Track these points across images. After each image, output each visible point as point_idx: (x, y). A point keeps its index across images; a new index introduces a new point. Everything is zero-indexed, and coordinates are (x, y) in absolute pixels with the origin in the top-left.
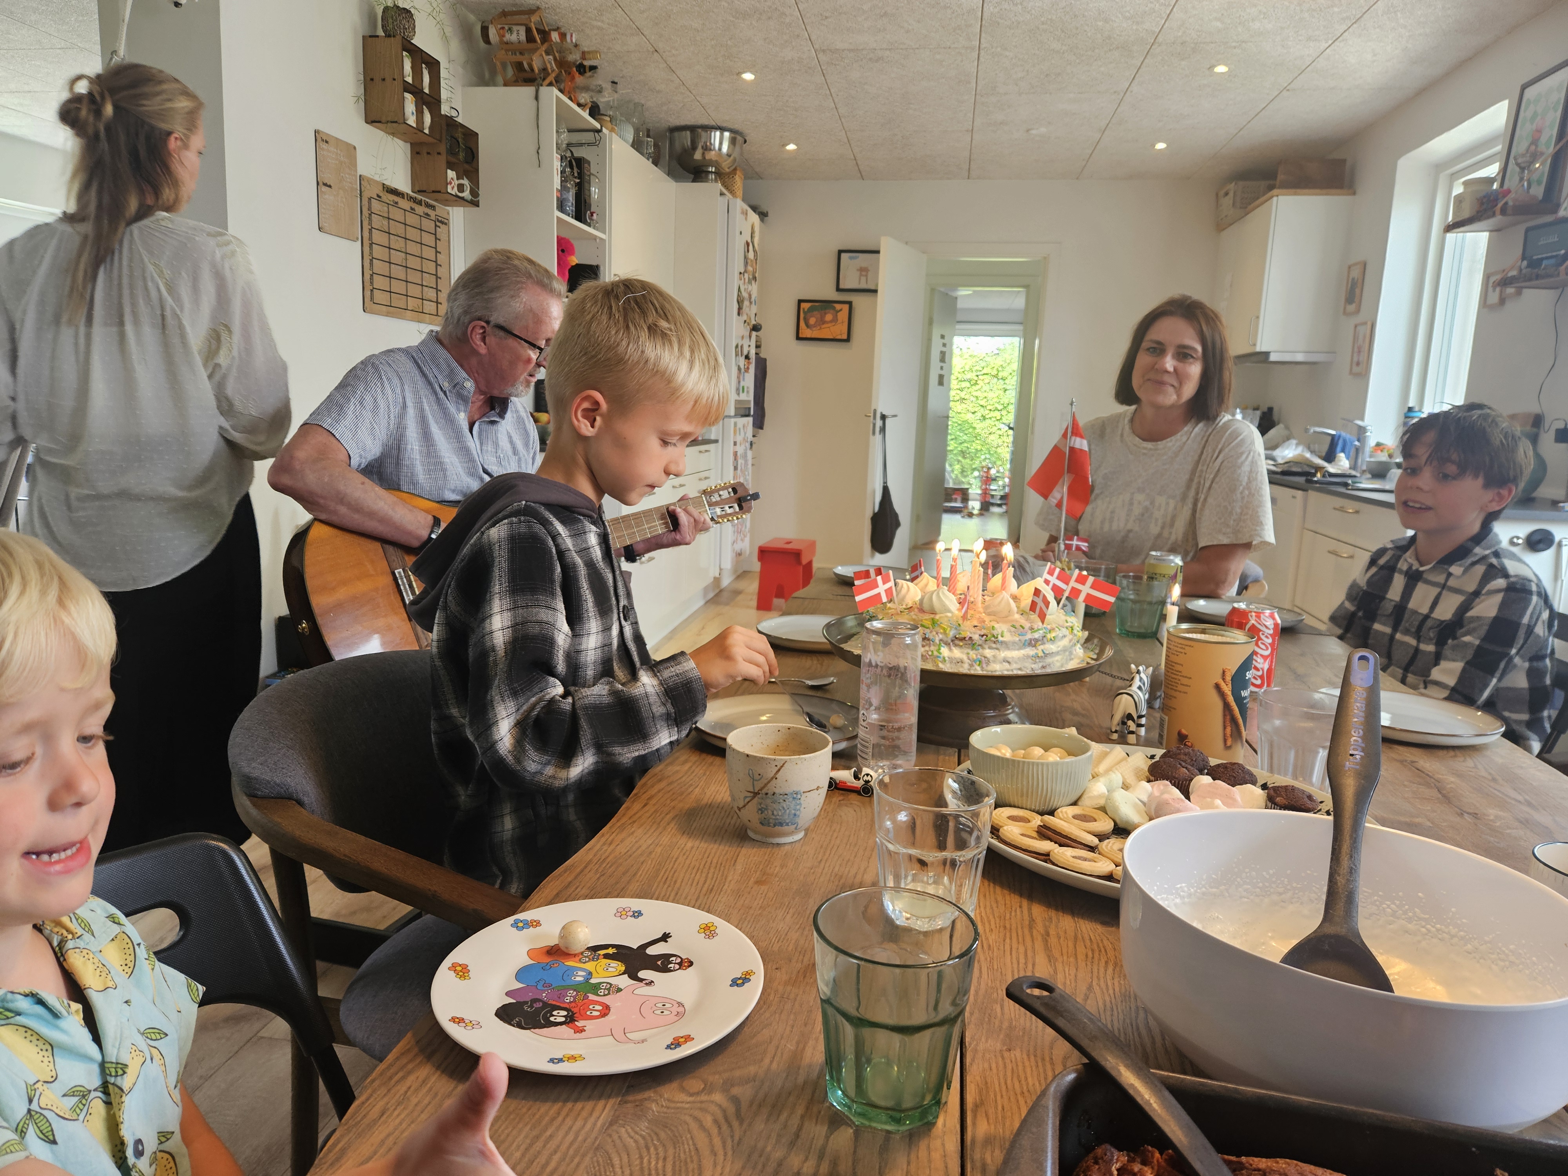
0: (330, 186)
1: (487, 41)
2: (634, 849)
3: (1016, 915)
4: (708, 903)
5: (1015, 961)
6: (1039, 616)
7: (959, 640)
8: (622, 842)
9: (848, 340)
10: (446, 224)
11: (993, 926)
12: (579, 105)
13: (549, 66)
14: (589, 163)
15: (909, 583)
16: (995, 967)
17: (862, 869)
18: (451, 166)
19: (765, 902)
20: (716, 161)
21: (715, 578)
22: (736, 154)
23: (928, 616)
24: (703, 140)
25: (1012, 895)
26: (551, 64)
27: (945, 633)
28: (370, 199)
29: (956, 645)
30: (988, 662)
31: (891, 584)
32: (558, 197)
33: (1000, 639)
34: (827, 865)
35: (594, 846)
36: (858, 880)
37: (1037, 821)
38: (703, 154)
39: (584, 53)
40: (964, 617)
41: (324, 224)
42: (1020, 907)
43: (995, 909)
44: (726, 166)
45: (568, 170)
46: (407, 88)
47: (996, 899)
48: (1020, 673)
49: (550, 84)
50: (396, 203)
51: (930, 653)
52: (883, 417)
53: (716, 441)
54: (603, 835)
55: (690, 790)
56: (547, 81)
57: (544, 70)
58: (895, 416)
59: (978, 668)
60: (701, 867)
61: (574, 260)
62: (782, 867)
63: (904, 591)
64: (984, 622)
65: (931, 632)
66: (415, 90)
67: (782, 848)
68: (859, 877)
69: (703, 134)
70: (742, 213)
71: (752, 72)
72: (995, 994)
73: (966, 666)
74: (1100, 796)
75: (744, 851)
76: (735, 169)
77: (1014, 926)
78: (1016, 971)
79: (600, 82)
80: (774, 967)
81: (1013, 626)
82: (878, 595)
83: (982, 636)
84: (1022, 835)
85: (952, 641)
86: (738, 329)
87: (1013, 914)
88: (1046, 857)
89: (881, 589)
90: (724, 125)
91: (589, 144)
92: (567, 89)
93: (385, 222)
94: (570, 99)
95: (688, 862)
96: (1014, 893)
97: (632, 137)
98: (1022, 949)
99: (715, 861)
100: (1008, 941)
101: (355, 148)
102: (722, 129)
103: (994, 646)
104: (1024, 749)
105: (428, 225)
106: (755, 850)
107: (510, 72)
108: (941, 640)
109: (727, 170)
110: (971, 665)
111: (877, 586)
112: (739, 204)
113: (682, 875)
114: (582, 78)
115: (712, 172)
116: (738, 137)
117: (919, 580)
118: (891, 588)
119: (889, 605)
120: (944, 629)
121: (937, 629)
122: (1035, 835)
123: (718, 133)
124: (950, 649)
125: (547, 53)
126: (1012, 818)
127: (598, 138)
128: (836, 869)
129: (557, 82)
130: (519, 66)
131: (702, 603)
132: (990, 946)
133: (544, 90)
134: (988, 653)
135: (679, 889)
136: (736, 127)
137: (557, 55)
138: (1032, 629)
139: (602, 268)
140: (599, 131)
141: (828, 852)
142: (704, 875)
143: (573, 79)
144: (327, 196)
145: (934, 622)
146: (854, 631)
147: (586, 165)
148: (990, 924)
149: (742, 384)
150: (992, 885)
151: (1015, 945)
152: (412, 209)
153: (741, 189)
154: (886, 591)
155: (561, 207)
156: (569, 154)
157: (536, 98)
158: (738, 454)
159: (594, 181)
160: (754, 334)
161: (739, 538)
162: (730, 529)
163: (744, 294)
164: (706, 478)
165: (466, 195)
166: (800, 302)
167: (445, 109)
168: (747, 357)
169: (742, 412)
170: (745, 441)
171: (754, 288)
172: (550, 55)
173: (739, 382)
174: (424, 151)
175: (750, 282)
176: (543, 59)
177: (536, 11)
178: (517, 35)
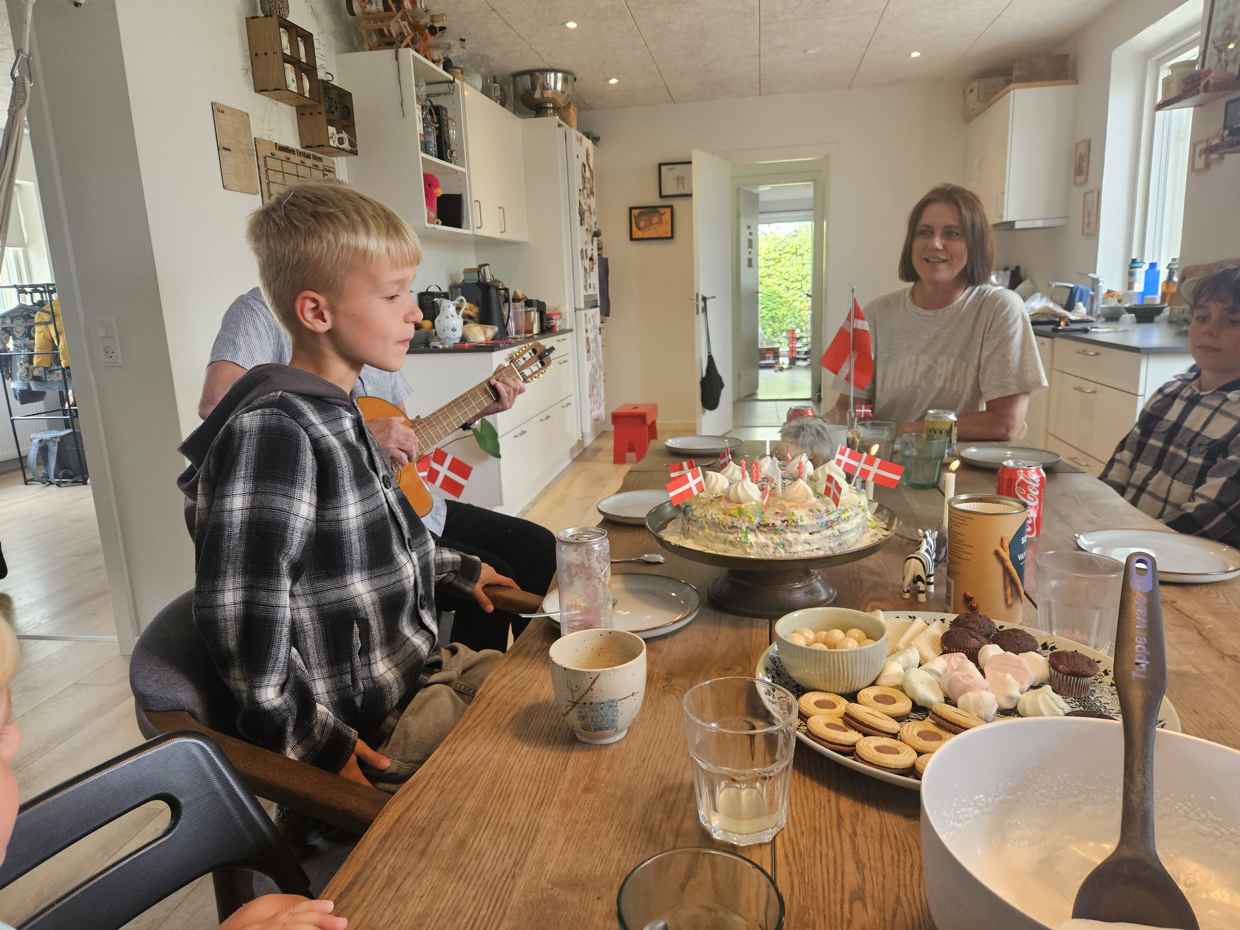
0: (229, 150)
1: (352, 13)
2: (475, 757)
3: (825, 812)
4: (538, 819)
5: (825, 872)
6: (833, 500)
7: (763, 527)
8: (464, 749)
9: (672, 237)
10: (332, 172)
11: (804, 828)
12: (434, 62)
13: (405, 31)
14: (446, 109)
15: (717, 474)
16: (807, 880)
17: (682, 766)
18: (330, 123)
19: (591, 815)
20: (553, 98)
21: (579, 441)
22: (569, 91)
23: (734, 506)
24: (541, 81)
25: (821, 787)
26: (406, 28)
27: (750, 521)
28: (265, 157)
29: (761, 531)
30: (791, 545)
31: (700, 478)
32: (422, 142)
33: (800, 523)
34: (650, 764)
35: (438, 756)
36: (678, 780)
37: (843, 705)
38: (542, 93)
39: (432, 16)
40: (767, 506)
41: (227, 183)
42: (829, 802)
43: (805, 805)
44: (561, 101)
45: (429, 117)
46: (287, 59)
47: (806, 794)
48: (821, 553)
49: (407, 46)
50: (289, 159)
51: (738, 540)
52: (704, 299)
53: (571, 330)
54: (447, 743)
55: (530, 685)
56: (404, 44)
57: (402, 33)
58: (714, 297)
59: (782, 551)
60: (534, 776)
61: (439, 192)
62: (609, 769)
63: (713, 481)
64: (785, 508)
65: (738, 521)
66: (294, 61)
67: (609, 748)
68: (679, 775)
69: (540, 76)
70: (578, 140)
71: (574, 21)
72: (807, 915)
73: (771, 550)
74: (899, 675)
75: (574, 754)
76: (569, 104)
77: (823, 825)
78: (826, 884)
79: (448, 41)
80: (596, 897)
81: (811, 510)
82: (690, 489)
83: (784, 522)
84: (829, 725)
85: (757, 527)
86: (582, 236)
87: (822, 811)
88: (851, 750)
89: (692, 483)
90: (557, 67)
91: (445, 94)
92: (422, 49)
93: (281, 176)
94: (425, 57)
95: (522, 770)
96: (823, 784)
97: (481, 84)
98: (831, 856)
99: (547, 767)
100: (818, 845)
101: (248, 114)
102: (556, 71)
103: (795, 530)
104: (827, 631)
106: (583, 753)
107: (375, 38)
108: (747, 528)
109: (563, 105)
110: (775, 549)
111: (688, 482)
112: (574, 133)
113: (516, 787)
114: (433, 38)
115: (550, 108)
116: (569, 76)
117: (726, 468)
118: (701, 482)
119: (701, 495)
120: (749, 517)
121: (743, 517)
122: (840, 722)
123: (552, 75)
124: (756, 536)
125: (403, 18)
126: (819, 704)
127: (452, 87)
128: (659, 767)
129: (413, 44)
130: (381, 33)
131: (570, 461)
132: (800, 854)
133: (402, 51)
134: (790, 536)
135: (512, 803)
136: (567, 68)
137: (411, 19)
138: (827, 511)
139: (464, 196)
140: (452, 82)
141: (652, 747)
142: (536, 785)
143: (426, 39)
144: (227, 158)
145: (740, 511)
146: (672, 516)
147: (443, 112)
148: (801, 826)
149: (589, 281)
150: (802, 776)
151: (824, 851)
152: (301, 162)
153: (575, 119)
154: (696, 485)
155: (425, 149)
156: (428, 104)
157: (397, 58)
158: (590, 339)
159: (451, 124)
160: (595, 239)
161: (596, 407)
162: (588, 400)
163: (585, 207)
164: (565, 362)
165: (346, 146)
166: (631, 209)
167: (321, 75)
168: (591, 259)
169: (591, 304)
170: (595, 327)
171: (592, 202)
172: (405, 20)
173: (586, 280)
174: (307, 111)
175: (588, 197)
176: (399, 24)
178: (376, 6)
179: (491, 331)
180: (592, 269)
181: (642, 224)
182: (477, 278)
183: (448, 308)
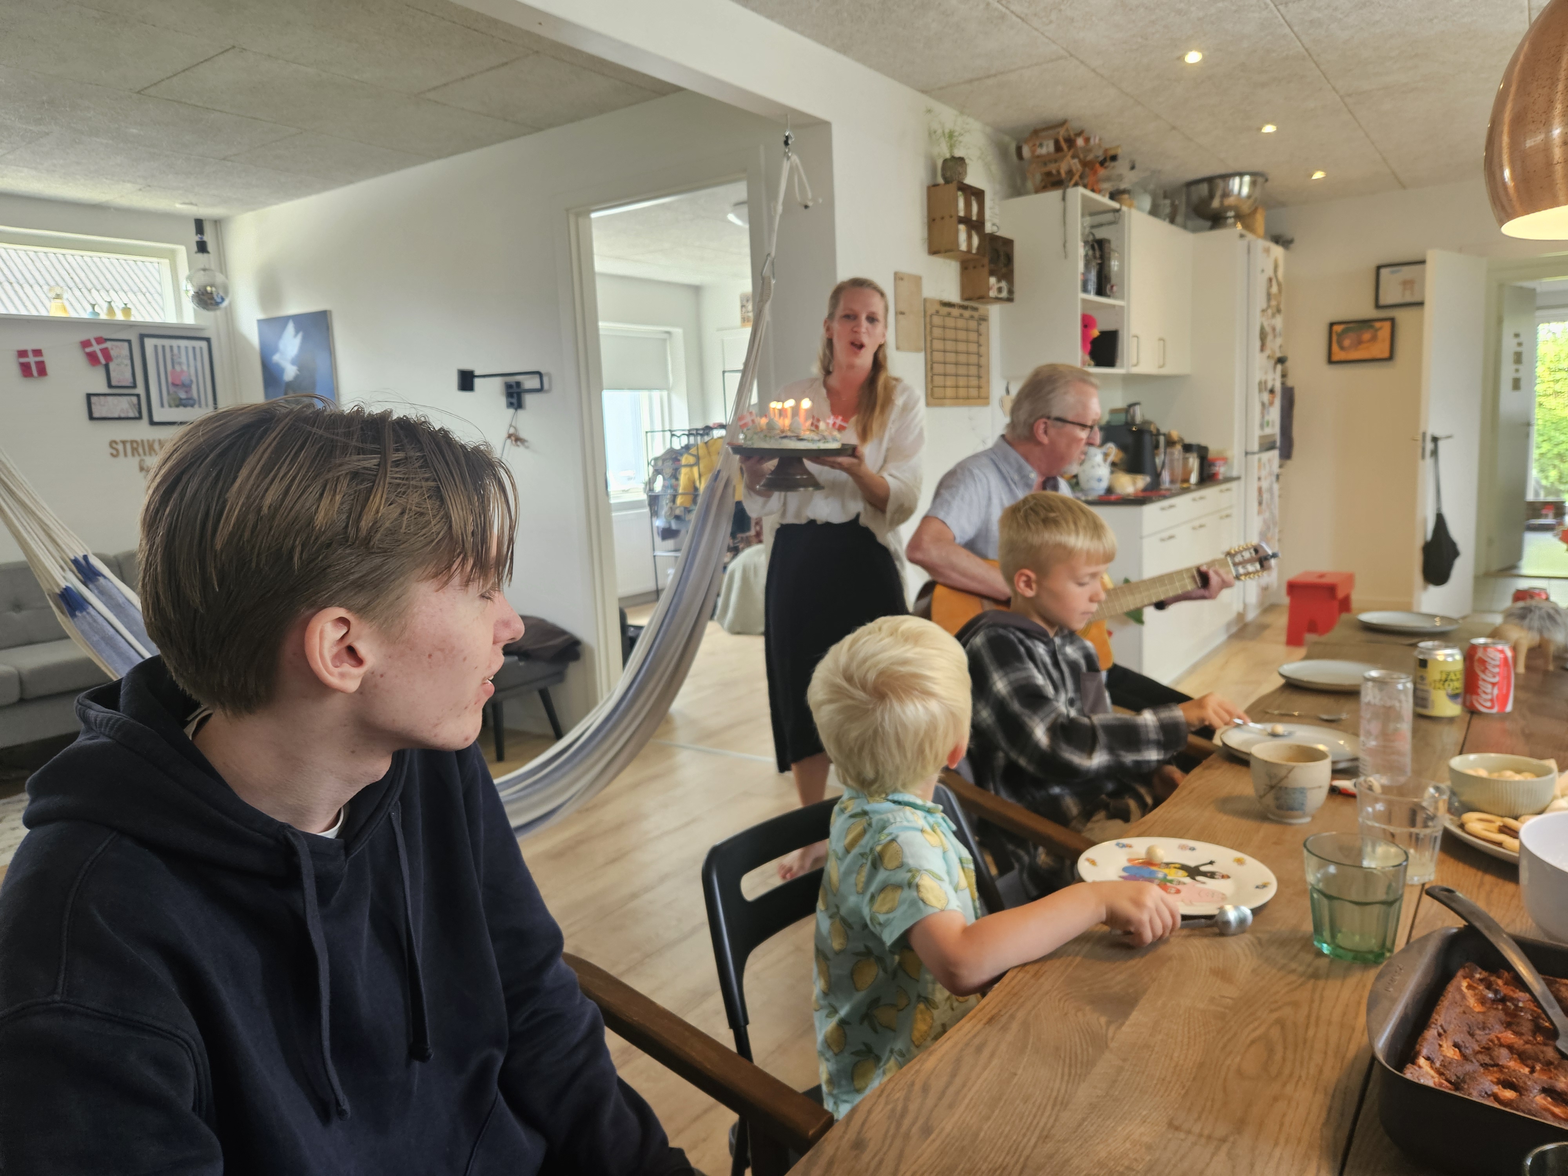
0: (905, 314)
1: (1021, 157)
2: (1186, 817)
8: (1177, 812)
9: (1390, 358)
10: (986, 320)
12: (1101, 194)
13: (1074, 169)
14: (1108, 241)
18: (992, 273)
20: (1236, 205)
21: (1239, 615)
22: (1257, 194)
24: (1221, 187)
25: (1471, 869)
26: (1076, 166)
28: (931, 315)
32: (1082, 282)
38: (1222, 200)
39: (1105, 150)
41: (902, 344)
44: (1246, 208)
45: (1090, 253)
46: (960, 220)
49: (1076, 184)
50: (950, 313)
52: (1435, 440)
53: (1238, 478)
56: (1073, 182)
57: (1071, 173)
58: (1448, 436)
60: (1234, 831)
61: (1095, 333)
66: (966, 221)
67: (1293, 826)
69: (1220, 183)
70: (1263, 250)
71: (1273, 125)
76: (1256, 208)
79: (1120, 168)
84: (1485, 830)
86: (1261, 365)
88: (1499, 844)
90: (1244, 171)
91: (1109, 224)
92: (1091, 184)
93: (942, 331)
94: (1093, 190)
96: (1473, 867)
97: (1149, 204)
99: (1243, 829)
101: (921, 277)
102: (1241, 175)
104: (1499, 772)
105: (973, 324)
107: (1038, 177)
109: (1248, 211)
112: (1260, 242)
114: (1104, 169)
115: (1231, 216)
116: (1259, 176)
123: (1237, 180)
125: (1073, 157)
127: (1117, 216)
129: (1081, 180)
130: (1049, 174)
131: (1224, 638)
133: (1070, 190)
136: (1257, 169)
137: (1082, 156)
139: (1120, 333)
140: (1117, 211)
142: (1236, 836)
143: (1095, 172)
144: (903, 322)
147: (1107, 245)
149: (1266, 418)
152: (961, 315)
153: (1263, 226)
155: (1085, 290)
156: (1091, 238)
157: (1064, 199)
158: (1264, 489)
159: (1114, 255)
160: (1279, 367)
163: (1268, 329)
164: (1228, 516)
165: (1005, 294)
166: (1332, 325)
167: (989, 228)
168: (1272, 391)
169: (1267, 446)
170: (1270, 474)
171: (1278, 322)
172: (1076, 158)
173: (1263, 417)
174: (971, 266)
175: (1273, 316)
176: (1069, 163)
177: (1063, 123)
178: (1048, 147)
179: (1142, 481)
180: (1271, 403)
181: (1347, 343)
182: (1124, 419)
183: (1097, 457)
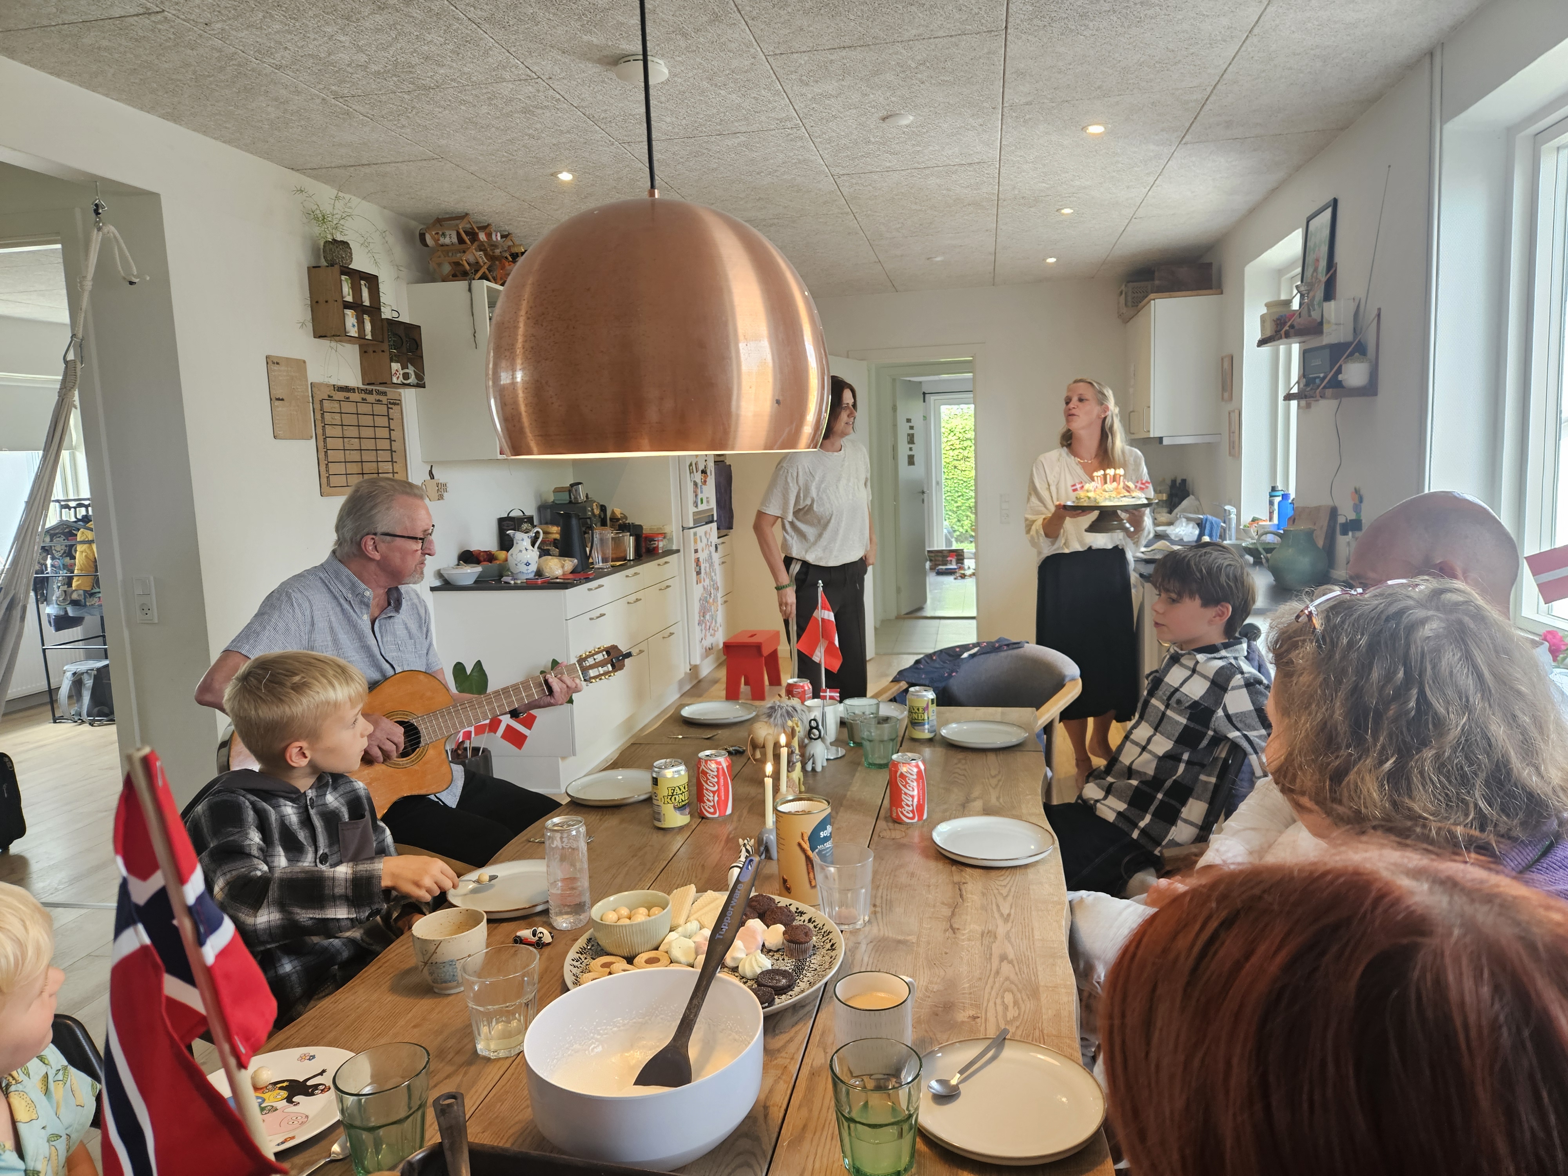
0: (283, 400)
1: (426, 245)
10: (398, 404)
13: (480, 261)
18: (395, 359)
21: (686, 673)
26: (482, 258)
28: (321, 401)
39: (509, 247)
41: (280, 433)
46: (348, 306)
49: (482, 277)
50: (348, 398)
53: (677, 552)
56: (479, 274)
57: (476, 265)
66: (356, 306)
92: (496, 278)
93: (338, 417)
94: (501, 284)
101: (305, 362)
104: (633, 909)
105: (381, 409)
106: (432, 998)
107: (447, 270)
114: (511, 264)
125: (478, 250)
129: (488, 274)
130: (454, 264)
131: (677, 696)
133: (476, 283)
137: (486, 249)
143: (503, 268)
144: (280, 409)
149: (700, 495)
152: (363, 399)
157: (470, 290)
158: (701, 560)
161: (708, 634)
162: (697, 628)
164: (668, 587)
165: (412, 379)
167: (386, 313)
168: (704, 472)
169: (702, 519)
170: (708, 544)
172: (481, 250)
173: (697, 495)
174: (371, 350)
176: (473, 255)
177: (464, 216)
178: (450, 238)
179: (569, 564)
180: (705, 482)
182: (568, 498)
183: (523, 540)
